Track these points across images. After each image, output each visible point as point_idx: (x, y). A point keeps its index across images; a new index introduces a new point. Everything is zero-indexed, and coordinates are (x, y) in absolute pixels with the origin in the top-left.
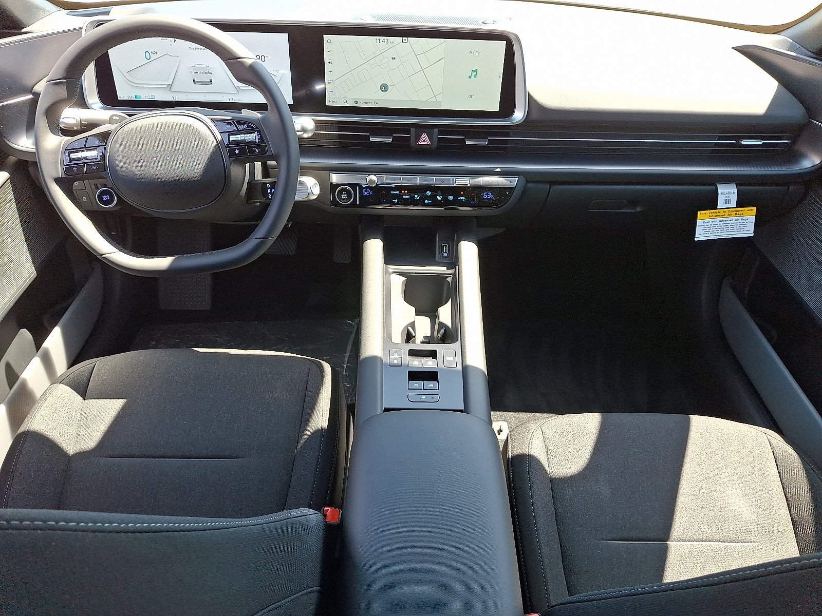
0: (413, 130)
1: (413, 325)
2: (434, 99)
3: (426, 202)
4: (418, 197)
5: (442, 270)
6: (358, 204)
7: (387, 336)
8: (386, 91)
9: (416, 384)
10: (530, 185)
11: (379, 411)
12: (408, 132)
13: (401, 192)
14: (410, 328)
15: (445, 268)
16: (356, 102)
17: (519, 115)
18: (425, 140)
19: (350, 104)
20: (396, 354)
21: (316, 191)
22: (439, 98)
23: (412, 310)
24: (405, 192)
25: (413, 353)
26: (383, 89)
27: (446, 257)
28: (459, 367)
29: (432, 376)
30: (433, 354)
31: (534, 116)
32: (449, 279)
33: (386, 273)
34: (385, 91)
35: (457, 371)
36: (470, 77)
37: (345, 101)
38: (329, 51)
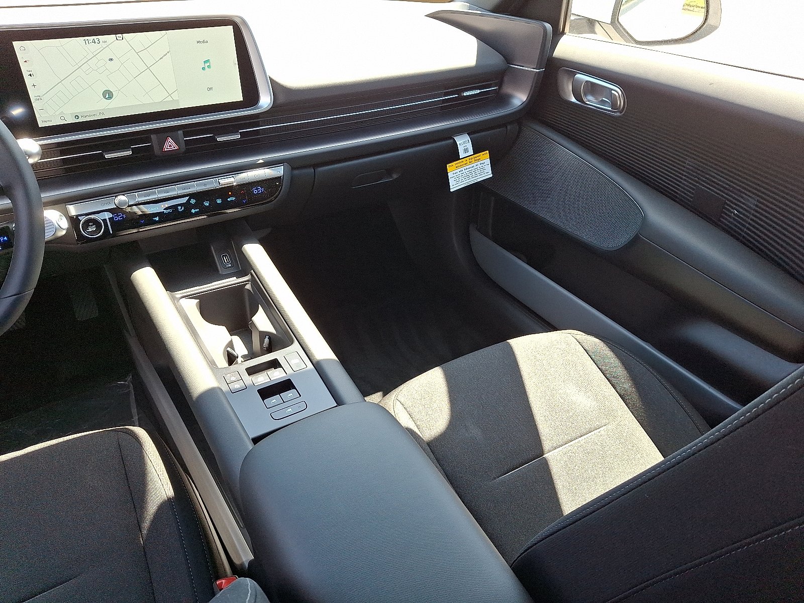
0: (153, 137)
1: (231, 344)
2: (169, 99)
3: (193, 211)
4: (181, 208)
5: (233, 281)
6: (111, 233)
7: (212, 364)
8: (111, 98)
9: (274, 400)
10: (296, 172)
11: (250, 446)
12: (148, 140)
13: (160, 208)
14: (229, 349)
15: (235, 278)
16: (77, 117)
17: (265, 101)
18: (170, 145)
19: (71, 120)
20: (233, 379)
21: (64, 224)
22: (175, 96)
23: (223, 329)
25: (252, 371)
26: (107, 97)
27: (229, 267)
28: (310, 366)
29: (286, 385)
30: (275, 364)
31: (282, 99)
32: (248, 287)
33: (173, 299)
34: (110, 98)
35: (310, 371)
36: (203, 69)
37: (63, 118)
38: (26, 61)
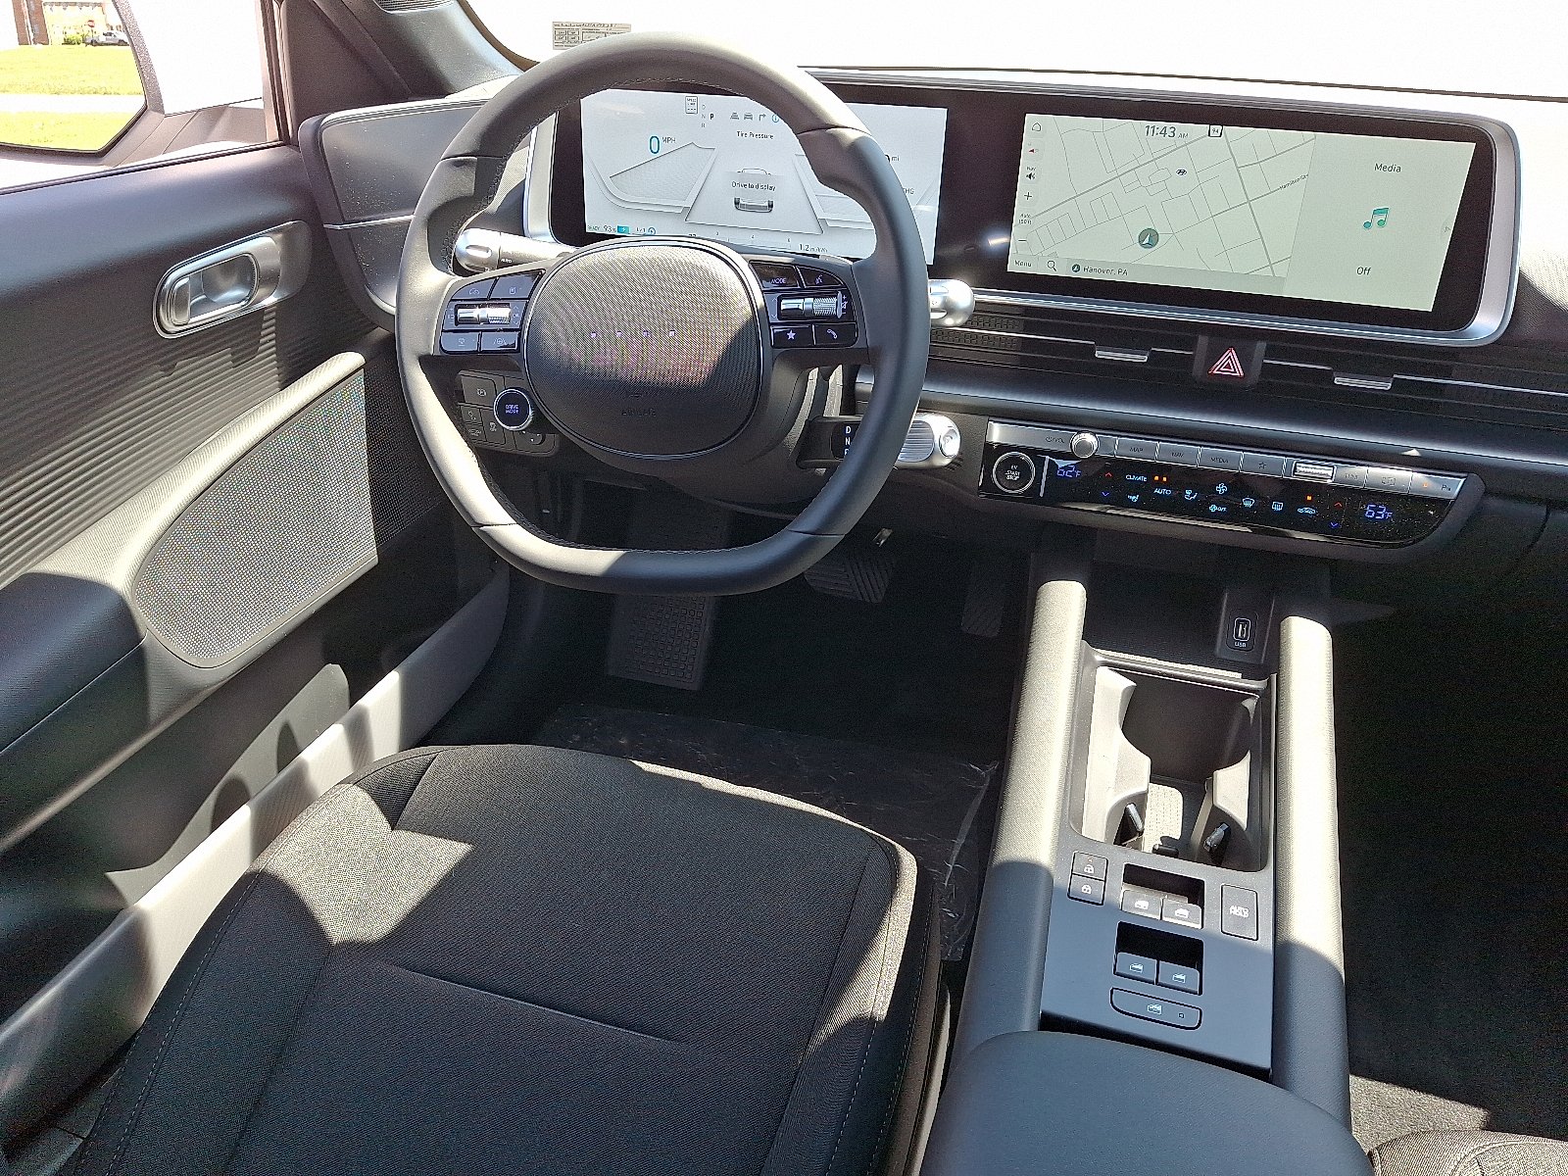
0: (1203, 341)
1: (1140, 801)
2: (1267, 272)
3: (1213, 508)
4: (1191, 495)
5: (1232, 678)
6: (1041, 495)
7: (1071, 815)
8: (1153, 246)
9: (1139, 965)
10: (1494, 503)
11: (1028, 1022)
12: (1190, 344)
13: (1150, 478)
14: (1132, 808)
15: (1239, 676)
16: (1076, 268)
17: (1487, 323)
18: (1230, 364)
19: (1063, 271)
20: (1090, 870)
21: (952, 447)
22: (1281, 270)
23: (1145, 762)
24: (1161, 479)
25: (1135, 876)
26: (1146, 241)
27: (1240, 649)
28: (1266, 942)
29: (1186, 951)
30: (1193, 891)
31: (1530, 328)
32: (1250, 704)
33: (1084, 664)
34: (1151, 245)
35: (1256, 953)
36: (1367, 225)
37: (1051, 264)
38: (1032, 151)
